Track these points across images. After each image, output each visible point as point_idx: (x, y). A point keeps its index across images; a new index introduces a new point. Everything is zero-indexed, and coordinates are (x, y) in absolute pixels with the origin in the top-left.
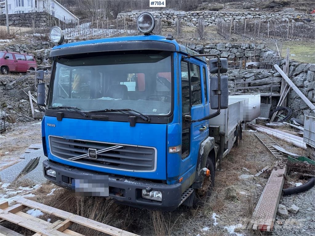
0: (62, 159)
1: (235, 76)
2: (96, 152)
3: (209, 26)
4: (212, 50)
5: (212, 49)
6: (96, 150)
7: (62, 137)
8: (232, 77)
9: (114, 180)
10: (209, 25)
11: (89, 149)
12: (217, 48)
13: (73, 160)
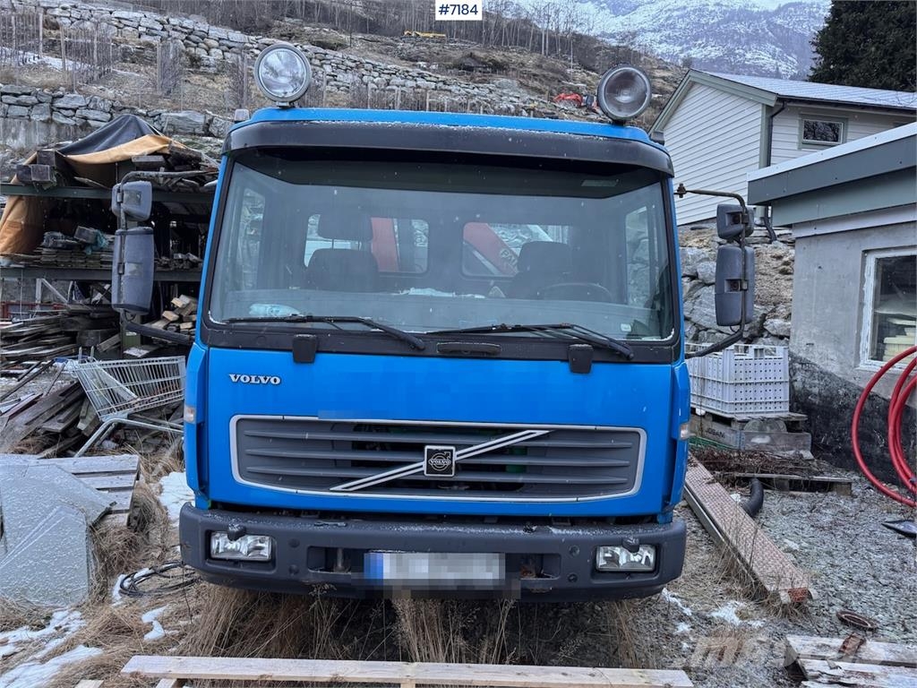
0: (299, 491)
2: (455, 454)
6: (453, 448)
7: (316, 419)
9: (518, 532)
11: (427, 447)
13: (351, 489)
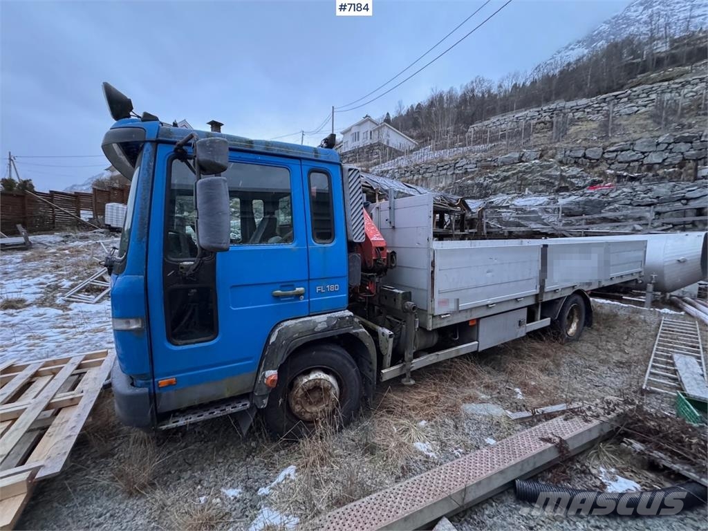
1: (658, 197)
3: (639, 112)
4: (623, 153)
5: (622, 151)
8: (651, 198)
10: (638, 110)
12: (635, 148)
